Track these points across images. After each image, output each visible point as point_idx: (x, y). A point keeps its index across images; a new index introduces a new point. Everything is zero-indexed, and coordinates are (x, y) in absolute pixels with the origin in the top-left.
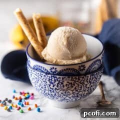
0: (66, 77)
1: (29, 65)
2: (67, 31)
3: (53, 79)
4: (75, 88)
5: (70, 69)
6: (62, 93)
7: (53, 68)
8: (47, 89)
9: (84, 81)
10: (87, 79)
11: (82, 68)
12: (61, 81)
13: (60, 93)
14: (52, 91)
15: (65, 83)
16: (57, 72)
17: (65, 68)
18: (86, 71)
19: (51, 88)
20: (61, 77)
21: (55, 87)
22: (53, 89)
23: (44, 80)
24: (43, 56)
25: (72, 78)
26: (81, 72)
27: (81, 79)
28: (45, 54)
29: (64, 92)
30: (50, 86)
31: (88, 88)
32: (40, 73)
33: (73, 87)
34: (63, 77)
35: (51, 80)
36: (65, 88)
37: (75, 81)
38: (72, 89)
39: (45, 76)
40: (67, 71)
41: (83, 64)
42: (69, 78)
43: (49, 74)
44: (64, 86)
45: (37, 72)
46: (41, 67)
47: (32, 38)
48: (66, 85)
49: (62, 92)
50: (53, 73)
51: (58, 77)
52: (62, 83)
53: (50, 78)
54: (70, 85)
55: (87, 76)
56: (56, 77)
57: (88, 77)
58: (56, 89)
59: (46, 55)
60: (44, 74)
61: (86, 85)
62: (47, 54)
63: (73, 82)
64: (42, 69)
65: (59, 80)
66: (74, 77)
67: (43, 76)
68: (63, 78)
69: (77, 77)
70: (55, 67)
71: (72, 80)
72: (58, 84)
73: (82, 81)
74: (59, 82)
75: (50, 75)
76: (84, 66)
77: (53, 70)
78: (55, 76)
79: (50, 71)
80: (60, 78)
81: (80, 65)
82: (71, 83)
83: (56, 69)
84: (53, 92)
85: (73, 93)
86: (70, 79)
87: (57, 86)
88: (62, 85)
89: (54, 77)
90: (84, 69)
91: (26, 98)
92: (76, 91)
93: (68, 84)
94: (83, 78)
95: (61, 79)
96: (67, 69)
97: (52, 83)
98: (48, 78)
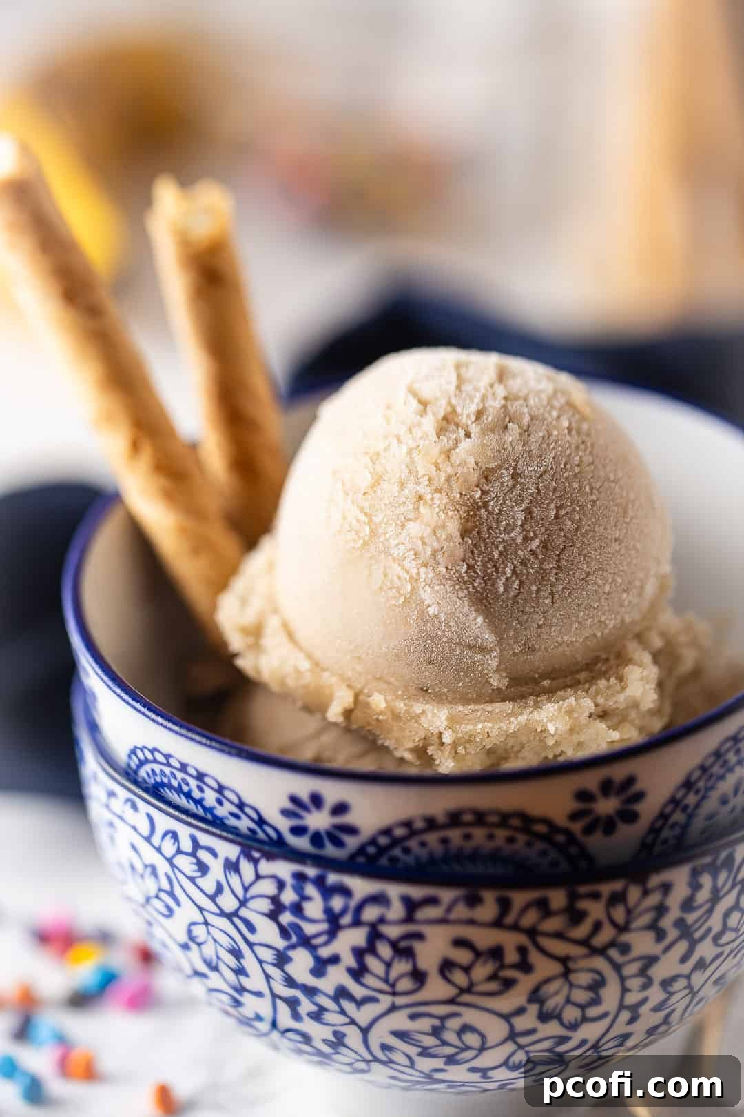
0: (447, 895)
1: (94, 727)
2: (467, 411)
3: (314, 908)
4: (535, 996)
5: (480, 818)
6: (401, 1035)
7: (317, 800)
8: (255, 981)
9: (623, 928)
10: (661, 910)
11: (607, 806)
12: (393, 932)
13: (379, 1034)
14: (306, 1006)
15: (431, 951)
16: (352, 842)
17: (439, 803)
18: (654, 830)
19: (290, 982)
20: (394, 891)
21: (337, 976)
22: (311, 992)
23: (228, 902)
24: (235, 642)
25: (505, 904)
26: (596, 842)
27: (595, 910)
28: (249, 617)
29: (425, 1024)
30: (282, 960)
31: (666, 984)
32: (184, 832)
33: (508, 984)
34: (416, 892)
35: (297, 909)
36: (436, 988)
37: (532, 933)
38: (505, 1003)
39: (232, 866)
40: (455, 835)
41: (618, 772)
42: (473, 901)
43: (276, 848)
44: (419, 977)
45: (164, 822)
46: (200, 777)
47: (135, 447)
48: (446, 967)
49: (400, 1021)
50: (317, 839)
51: (360, 886)
52: (403, 950)
53: (289, 897)
54: (482, 971)
55: (655, 880)
56: (346, 892)
57: (666, 888)
58: (341, 993)
59: (255, 632)
60: (230, 851)
61: (651, 960)
62: (273, 624)
63: (510, 941)
64: (210, 798)
65: (370, 914)
66: (519, 898)
67: (216, 867)
68: (411, 906)
69: (558, 898)
70: (332, 791)
71: (498, 924)
72: (359, 953)
73: (606, 934)
74: (375, 935)
75: (284, 869)
76: (628, 791)
77: (318, 821)
78: (332, 878)
79: (284, 825)
80: (378, 899)
81: (590, 780)
82: (496, 953)
83: (340, 809)
84: (317, 1016)
85: (513, 1036)
86: (487, 910)
87: (358, 973)
88: (401, 967)
89: (327, 892)
90: (629, 816)
91: (81, 1000)
92: (544, 1017)
93: (463, 956)
94: (617, 898)
95: (396, 910)
96: (455, 819)
97: (306, 942)
98: (268, 887)
